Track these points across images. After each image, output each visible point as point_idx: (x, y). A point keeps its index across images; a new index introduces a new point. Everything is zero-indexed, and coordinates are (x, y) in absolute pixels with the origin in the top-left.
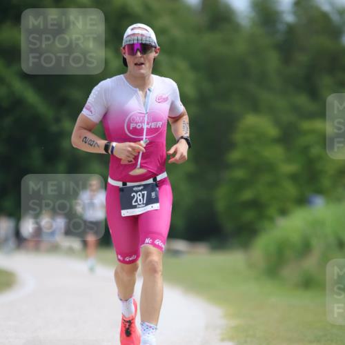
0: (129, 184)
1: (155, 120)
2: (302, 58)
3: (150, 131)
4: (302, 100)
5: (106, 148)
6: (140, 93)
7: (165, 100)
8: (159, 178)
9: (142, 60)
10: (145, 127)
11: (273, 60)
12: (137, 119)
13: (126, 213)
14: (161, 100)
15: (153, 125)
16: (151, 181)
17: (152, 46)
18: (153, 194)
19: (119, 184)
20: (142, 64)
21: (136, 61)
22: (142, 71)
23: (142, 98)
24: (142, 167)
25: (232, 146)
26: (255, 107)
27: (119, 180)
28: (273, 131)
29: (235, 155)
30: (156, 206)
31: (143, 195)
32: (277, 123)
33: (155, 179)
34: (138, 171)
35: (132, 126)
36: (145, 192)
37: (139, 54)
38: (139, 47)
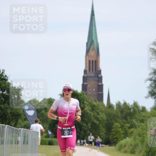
0: (63, 128)
1: (71, 110)
2: (125, 114)
3: (70, 113)
4: (124, 120)
5: (57, 118)
6: (68, 103)
7: (75, 105)
8: (72, 128)
9: (68, 93)
10: (68, 112)
11: (120, 114)
12: (66, 110)
13: (63, 137)
14: (74, 105)
15: (71, 112)
16: (69, 128)
17: (71, 90)
18: (71, 132)
19: (61, 128)
20: (68, 95)
21: (66, 94)
22: (68, 97)
23: (68, 104)
24: (67, 124)
25: (113, 128)
26: (117, 122)
27: (61, 127)
28: (120, 126)
29: (113, 130)
30: (71, 136)
31: (68, 132)
32: (120, 124)
33: (71, 128)
34: (66, 125)
35: (65, 112)
36: (68, 131)
37: (67, 92)
38: (67, 90)
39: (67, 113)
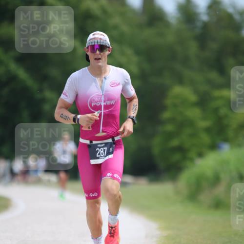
0: (94, 142)
1: (109, 99)
3: (106, 107)
5: (74, 120)
8: (116, 139)
9: (100, 56)
10: (103, 104)
11: (193, 48)
12: (96, 99)
16: (110, 140)
17: (107, 47)
18: (111, 149)
20: (100, 59)
21: (96, 57)
22: (100, 64)
24: (103, 132)
25: (164, 108)
26: (180, 81)
27: (87, 139)
28: (193, 98)
31: (104, 150)
32: (196, 92)
34: (101, 134)
35: (93, 104)
36: (106, 148)
37: (98, 52)
38: (98, 47)
39: (100, 106)
